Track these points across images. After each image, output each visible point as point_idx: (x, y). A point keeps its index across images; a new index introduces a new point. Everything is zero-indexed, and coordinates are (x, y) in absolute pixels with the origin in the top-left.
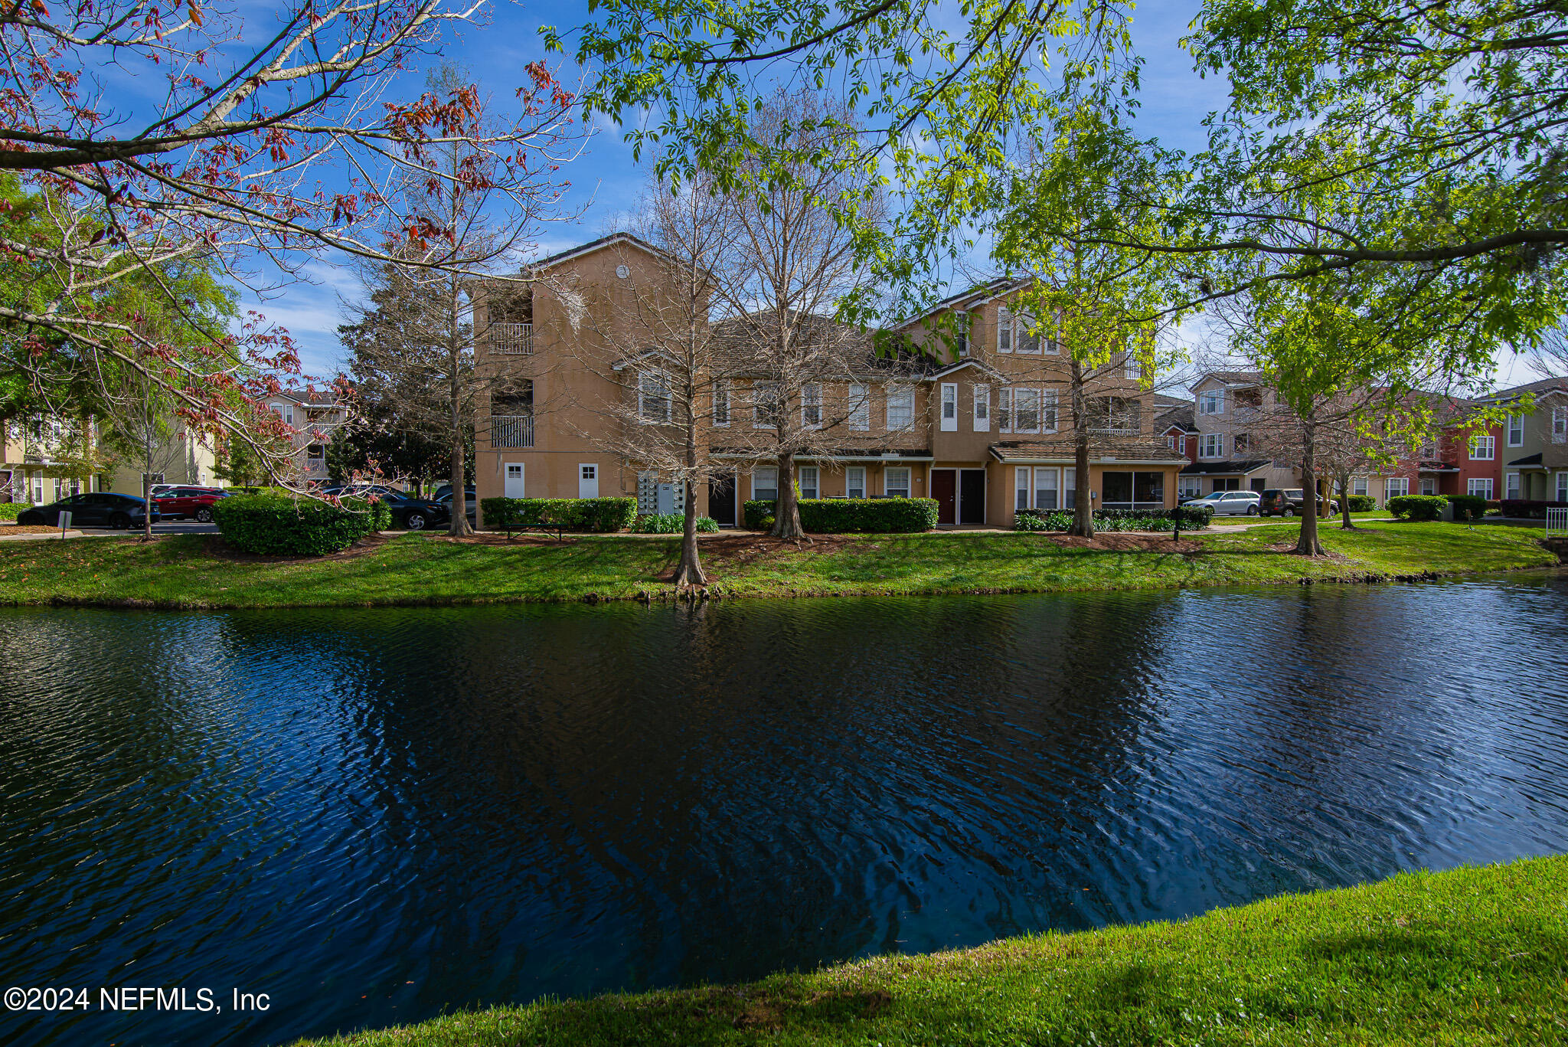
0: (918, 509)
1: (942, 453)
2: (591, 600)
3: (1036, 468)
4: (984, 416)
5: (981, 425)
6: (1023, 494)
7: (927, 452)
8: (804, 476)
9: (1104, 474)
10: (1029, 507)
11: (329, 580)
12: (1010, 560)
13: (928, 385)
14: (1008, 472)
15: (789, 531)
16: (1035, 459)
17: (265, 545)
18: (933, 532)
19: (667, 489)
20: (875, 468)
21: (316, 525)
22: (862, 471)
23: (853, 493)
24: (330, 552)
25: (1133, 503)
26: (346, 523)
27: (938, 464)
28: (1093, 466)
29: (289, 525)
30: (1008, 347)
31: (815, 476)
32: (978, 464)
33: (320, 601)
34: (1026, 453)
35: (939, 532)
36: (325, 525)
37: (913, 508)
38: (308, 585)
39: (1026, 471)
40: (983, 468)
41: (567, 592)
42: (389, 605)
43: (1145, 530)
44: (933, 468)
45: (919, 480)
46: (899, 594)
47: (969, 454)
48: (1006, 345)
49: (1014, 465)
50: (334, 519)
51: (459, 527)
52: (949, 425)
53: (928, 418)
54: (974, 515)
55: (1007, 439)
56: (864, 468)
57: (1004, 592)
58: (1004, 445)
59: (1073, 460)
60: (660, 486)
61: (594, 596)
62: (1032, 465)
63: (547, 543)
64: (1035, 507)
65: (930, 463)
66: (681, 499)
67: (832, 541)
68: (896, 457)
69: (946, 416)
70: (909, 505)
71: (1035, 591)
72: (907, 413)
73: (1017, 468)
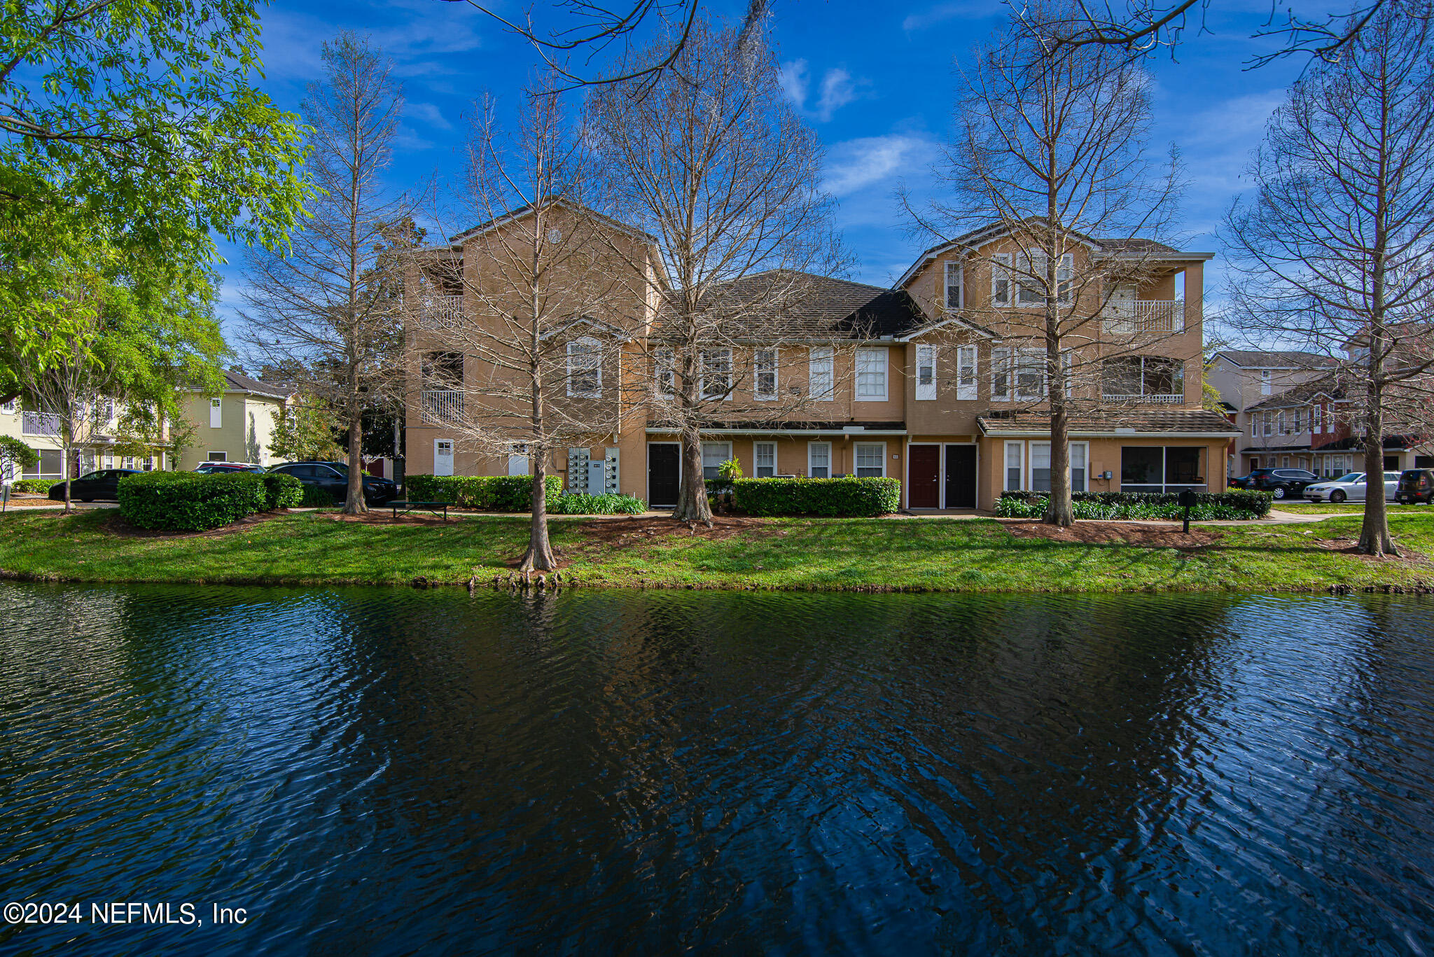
0: (868, 490)
1: (917, 427)
2: (420, 584)
3: (1031, 443)
4: (970, 381)
5: (967, 393)
6: (1014, 474)
7: (901, 425)
8: (759, 452)
9: (1123, 449)
10: (1022, 488)
11: (183, 556)
12: (938, 551)
13: (903, 347)
14: (995, 448)
15: (691, 514)
16: (1029, 432)
17: (150, 520)
18: (893, 517)
19: (597, 466)
20: (842, 444)
21: (194, 500)
22: (827, 446)
23: (816, 472)
24: (210, 527)
25: (1164, 485)
26: (226, 499)
27: (915, 438)
28: (1071, 439)
29: (170, 500)
30: (1005, 300)
31: (772, 452)
32: (968, 438)
33: (157, 577)
34: (1022, 425)
35: (901, 517)
36: (204, 500)
37: (863, 489)
38: (160, 560)
39: (1019, 445)
40: (973, 443)
41: (398, 574)
42: (220, 583)
43: (1166, 518)
44: (910, 443)
45: (896, 457)
46: (765, 589)
47: (950, 426)
48: (1002, 297)
49: (1002, 439)
50: (213, 494)
51: (352, 505)
52: (926, 392)
53: (901, 384)
54: (963, 496)
55: (1000, 409)
56: (830, 444)
57: (897, 590)
58: (996, 415)
59: (1048, 432)
60: (592, 463)
61: (424, 580)
62: (1027, 439)
63: (431, 522)
64: (1030, 489)
65: (906, 437)
66: (614, 477)
67: (739, 525)
68: (860, 431)
69: (922, 383)
70: (858, 486)
71: (937, 591)
72: (880, 380)
73: (1006, 443)
